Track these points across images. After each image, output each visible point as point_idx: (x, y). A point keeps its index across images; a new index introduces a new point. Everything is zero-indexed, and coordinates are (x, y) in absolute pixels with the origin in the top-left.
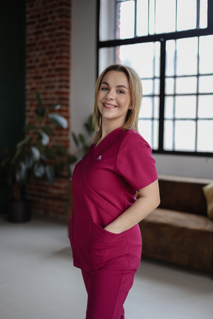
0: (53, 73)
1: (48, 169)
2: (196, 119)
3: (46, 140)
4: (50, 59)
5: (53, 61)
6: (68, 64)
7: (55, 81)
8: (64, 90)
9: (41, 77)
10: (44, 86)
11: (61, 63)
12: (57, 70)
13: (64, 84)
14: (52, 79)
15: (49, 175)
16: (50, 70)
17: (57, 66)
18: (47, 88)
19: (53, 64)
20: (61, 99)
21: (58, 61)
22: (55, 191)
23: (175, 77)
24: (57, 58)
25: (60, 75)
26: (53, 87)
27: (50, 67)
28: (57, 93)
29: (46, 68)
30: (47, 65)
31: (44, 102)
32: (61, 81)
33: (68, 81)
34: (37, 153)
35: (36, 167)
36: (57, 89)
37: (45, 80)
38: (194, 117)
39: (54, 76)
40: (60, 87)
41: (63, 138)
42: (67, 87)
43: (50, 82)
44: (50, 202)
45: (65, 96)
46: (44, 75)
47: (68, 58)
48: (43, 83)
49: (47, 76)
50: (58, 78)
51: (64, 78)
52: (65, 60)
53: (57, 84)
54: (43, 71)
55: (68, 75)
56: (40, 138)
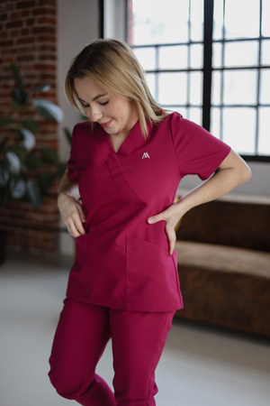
0: (30, 35)
1: (30, 184)
2: (257, 106)
3: (30, 142)
4: (25, 14)
5: (31, 17)
6: (54, 22)
7: (34, 49)
8: (48, 62)
9: (10, 43)
10: (15, 56)
11: (41, 21)
12: (36, 31)
13: (48, 53)
14: (29, 45)
15: (33, 194)
16: (25, 32)
17: (37, 25)
18: (20, 59)
19: (30, 22)
20: (45, 77)
21: (38, 17)
22: (39, 218)
23: (223, 41)
24: (36, 13)
25: (42, 39)
26: (31, 58)
27: (25, 26)
28: (37, 67)
29: (19, 29)
30: (20, 24)
31: (26, 81)
32: (43, 48)
33: (54, 49)
34: (15, 162)
35: (12, 184)
36: (37, 61)
37: (15, 47)
38: (254, 102)
39: (32, 40)
40: (43, 58)
41: (49, 137)
42: (54, 58)
43: (25, 50)
44: (31, 233)
45: (49, 72)
46: (15, 39)
47: (54, 12)
48: (13, 51)
49: (20, 42)
50: (38, 44)
51: (48, 43)
52: (49, 16)
53: (37, 54)
54: (14, 34)
55: (54, 39)
56: (22, 138)
